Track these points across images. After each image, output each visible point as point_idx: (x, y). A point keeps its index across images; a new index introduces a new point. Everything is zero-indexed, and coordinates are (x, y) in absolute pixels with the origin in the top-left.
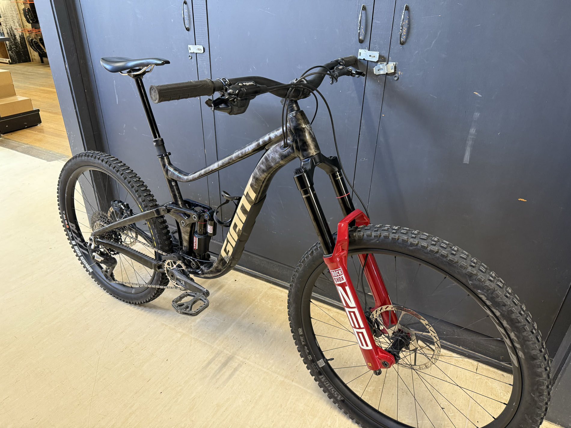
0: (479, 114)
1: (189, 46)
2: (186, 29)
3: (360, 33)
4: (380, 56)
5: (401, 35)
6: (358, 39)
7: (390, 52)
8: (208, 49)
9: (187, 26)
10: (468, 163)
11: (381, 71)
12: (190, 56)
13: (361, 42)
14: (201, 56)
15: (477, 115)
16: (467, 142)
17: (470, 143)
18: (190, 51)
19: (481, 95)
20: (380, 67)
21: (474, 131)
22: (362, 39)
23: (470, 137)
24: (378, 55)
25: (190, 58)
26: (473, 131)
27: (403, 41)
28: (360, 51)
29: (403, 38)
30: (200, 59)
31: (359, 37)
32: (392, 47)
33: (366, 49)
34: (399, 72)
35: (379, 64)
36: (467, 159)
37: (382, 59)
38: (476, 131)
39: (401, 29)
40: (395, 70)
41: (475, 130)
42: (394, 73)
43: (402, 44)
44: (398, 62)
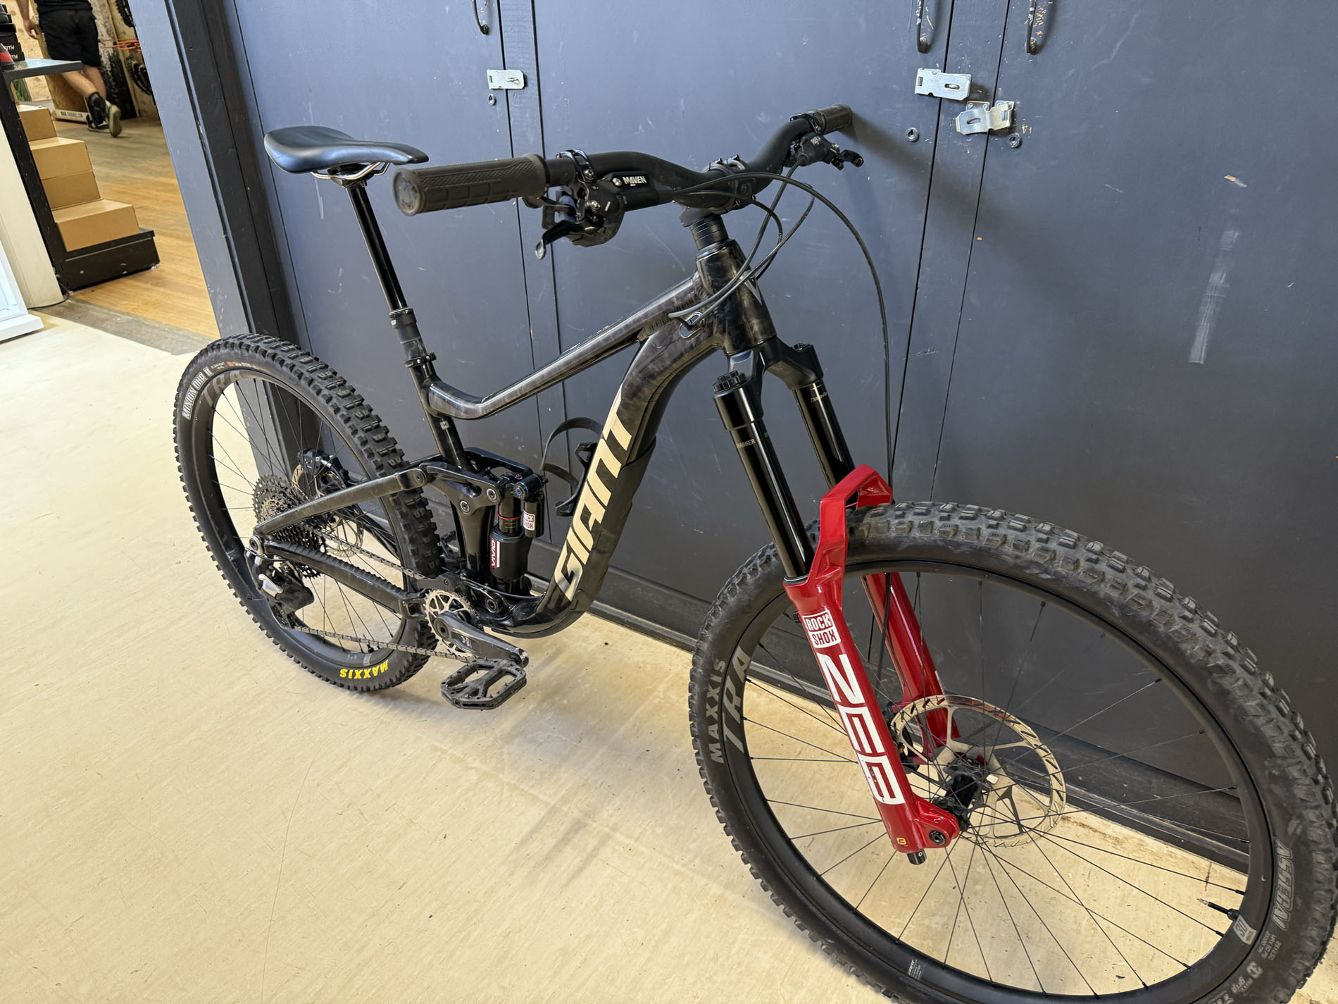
0: (1237, 234)
1: (489, 73)
2: (480, 31)
3: (922, 27)
4: (973, 87)
5: (1030, 28)
6: (916, 42)
7: (1001, 76)
8: (535, 80)
9: (483, 23)
10: (1202, 362)
11: (975, 125)
12: (490, 98)
13: (924, 48)
14: (519, 96)
15: (1231, 236)
16: (1202, 308)
17: (1208, 309)
18: (491, 86)
19: (1245, 183)
20: (972, 114)
21: (1221, 279)
22: (926, 42)
23: (1209, 293)
24: (968, 83)
25: (492, 102)
26: (1218, 278)
27: (1035, 44)
28: (921, 73)
29: (1036, 36)
30: (517, 105)
31: (919, 37)
32: (1005, 60)
33: (936, 68)
34: (1023, 127)
35: (970, 105)
36: (1198, 352)
37: (979, 94)
38: (1226, 278)
39: (1032, 13)
40: (1013, 122)
41: (1224, 277)
42: (1010, 130)
43: (1034, 51)
44: (1020, 100)
